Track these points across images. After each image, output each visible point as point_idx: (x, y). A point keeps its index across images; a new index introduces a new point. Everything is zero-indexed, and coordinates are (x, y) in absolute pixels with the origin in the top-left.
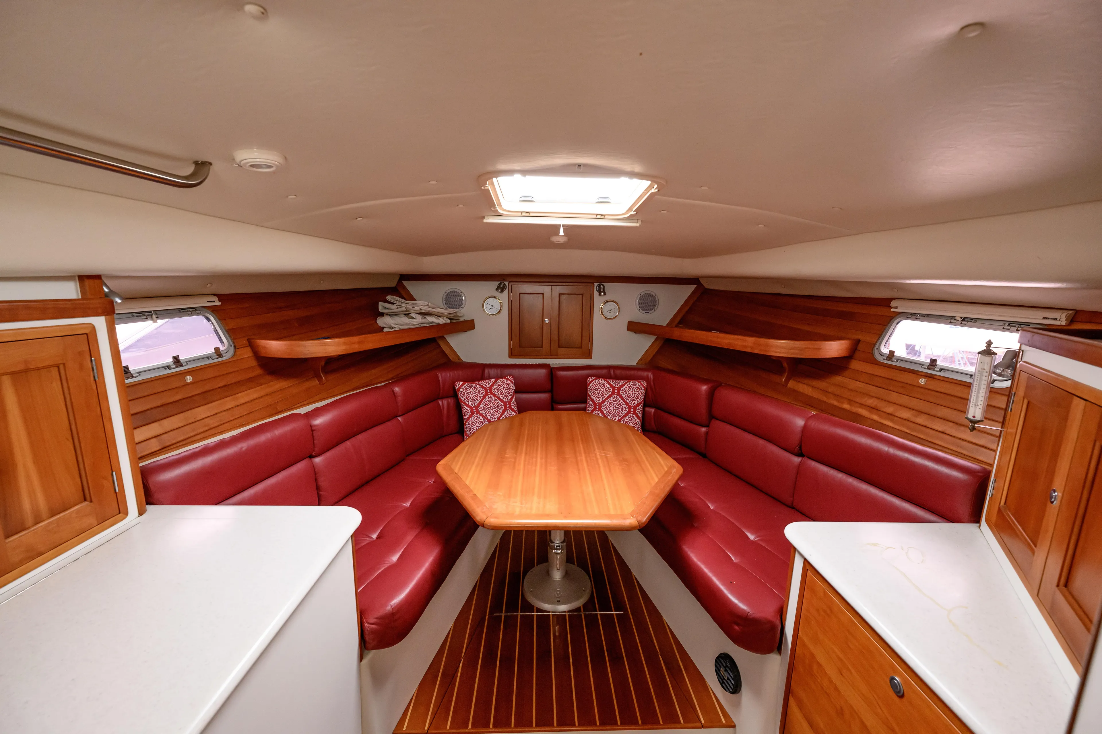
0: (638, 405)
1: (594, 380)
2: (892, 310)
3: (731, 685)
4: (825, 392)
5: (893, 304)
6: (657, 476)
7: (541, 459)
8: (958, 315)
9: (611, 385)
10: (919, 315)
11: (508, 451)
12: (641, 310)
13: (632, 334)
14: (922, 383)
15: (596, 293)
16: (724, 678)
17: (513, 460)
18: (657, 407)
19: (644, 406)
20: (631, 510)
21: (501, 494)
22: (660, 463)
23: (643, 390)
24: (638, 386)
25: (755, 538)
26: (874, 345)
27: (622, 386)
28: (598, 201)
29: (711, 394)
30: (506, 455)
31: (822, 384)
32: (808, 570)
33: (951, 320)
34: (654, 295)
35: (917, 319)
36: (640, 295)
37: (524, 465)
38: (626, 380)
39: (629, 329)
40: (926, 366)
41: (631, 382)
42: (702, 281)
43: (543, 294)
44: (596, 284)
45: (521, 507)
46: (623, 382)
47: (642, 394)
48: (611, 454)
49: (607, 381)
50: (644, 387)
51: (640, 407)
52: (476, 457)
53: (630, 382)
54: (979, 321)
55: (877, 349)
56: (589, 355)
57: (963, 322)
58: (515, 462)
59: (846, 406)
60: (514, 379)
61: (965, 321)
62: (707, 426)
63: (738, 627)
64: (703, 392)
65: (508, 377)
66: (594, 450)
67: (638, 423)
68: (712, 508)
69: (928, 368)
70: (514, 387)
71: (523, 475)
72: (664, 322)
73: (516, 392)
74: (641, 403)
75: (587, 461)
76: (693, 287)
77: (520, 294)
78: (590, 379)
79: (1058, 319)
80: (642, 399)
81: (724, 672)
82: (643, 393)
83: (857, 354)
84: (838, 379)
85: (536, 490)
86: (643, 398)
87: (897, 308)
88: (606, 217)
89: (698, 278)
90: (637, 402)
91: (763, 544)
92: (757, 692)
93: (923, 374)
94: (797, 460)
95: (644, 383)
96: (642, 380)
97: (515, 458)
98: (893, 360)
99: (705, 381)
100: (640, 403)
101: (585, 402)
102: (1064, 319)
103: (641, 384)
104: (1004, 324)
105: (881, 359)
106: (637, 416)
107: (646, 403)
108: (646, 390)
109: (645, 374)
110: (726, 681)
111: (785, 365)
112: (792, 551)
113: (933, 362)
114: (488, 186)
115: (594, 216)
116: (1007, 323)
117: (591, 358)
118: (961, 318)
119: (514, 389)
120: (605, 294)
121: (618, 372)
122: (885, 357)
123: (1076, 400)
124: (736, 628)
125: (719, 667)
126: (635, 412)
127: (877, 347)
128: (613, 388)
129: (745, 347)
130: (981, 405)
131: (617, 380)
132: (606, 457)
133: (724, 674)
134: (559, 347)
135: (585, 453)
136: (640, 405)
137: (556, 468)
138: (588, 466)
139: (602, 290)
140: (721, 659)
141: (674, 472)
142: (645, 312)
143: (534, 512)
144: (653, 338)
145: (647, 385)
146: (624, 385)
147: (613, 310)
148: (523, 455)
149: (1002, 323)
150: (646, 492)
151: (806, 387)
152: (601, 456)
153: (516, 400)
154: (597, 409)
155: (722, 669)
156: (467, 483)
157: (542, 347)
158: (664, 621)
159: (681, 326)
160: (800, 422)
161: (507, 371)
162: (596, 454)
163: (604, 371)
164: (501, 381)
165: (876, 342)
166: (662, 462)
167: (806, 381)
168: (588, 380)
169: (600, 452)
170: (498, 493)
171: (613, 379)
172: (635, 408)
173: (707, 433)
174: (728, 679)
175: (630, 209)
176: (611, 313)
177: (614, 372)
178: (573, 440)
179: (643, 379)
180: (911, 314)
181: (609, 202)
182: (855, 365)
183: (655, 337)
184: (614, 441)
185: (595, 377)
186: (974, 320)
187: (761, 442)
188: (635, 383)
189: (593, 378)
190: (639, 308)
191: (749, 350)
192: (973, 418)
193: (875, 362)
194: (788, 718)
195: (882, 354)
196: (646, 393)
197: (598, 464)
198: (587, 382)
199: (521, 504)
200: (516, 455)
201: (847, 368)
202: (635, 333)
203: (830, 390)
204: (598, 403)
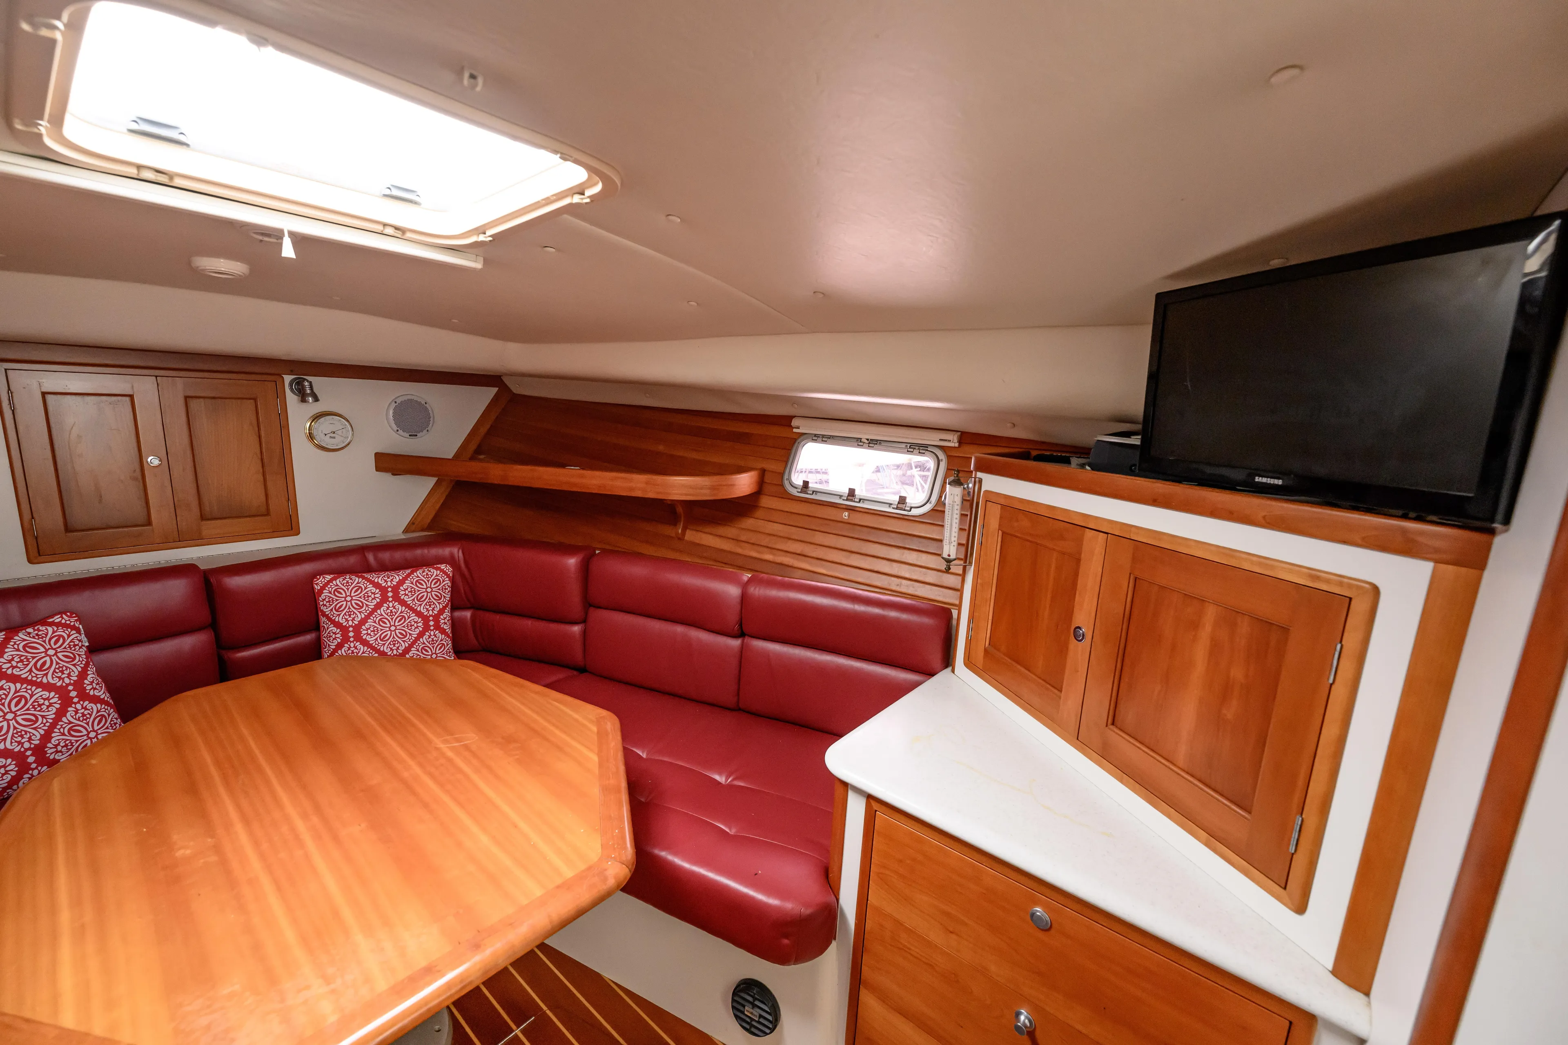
0: (441, 611)
1: (331, 581)
2: (795, 430)
3: (766, 1023)
4: (737, 540)
5: (795, 423)
6: (591, 750)
7: (305, 816)
8: (864, 437)
9: (377, 585)
10: (823, 436)
11: (175, 837)
12: (401, 432)
13: (387, 477)
14: (845, 518)
15: (291, 398)
16: (752, 1020)
17: (213, 858)
18: (474, 606)
19: (454, 609)
20: (599, 846)
21: (237, 987)
22: (577, 720)
23: (447, 582)
24: (437, 576)
25: (727, 780)
26: (782, 475)
27: (401, 582)
28: (388, 192)
29: (585, 568)
30: (179, 854)
31: (730, 531)
32: (876, 811)
33: (858, 442)
34: (423, 403)
35: (824, 442)
36: (396, 402)
37: (262, 857)
38: (407, 568)
39: (378, 469)
40: (845, 497)
41: (421, 571)
42: (505, 379)
43: (131, 397)
44: (288, 379)
45: (333, 991)
46: (402, 574)
47: (446, 589)
48: (471, 737)
49: (363, 578)
50: (448, 576)
51: (447, 613)
52: (53, 910)
53: (418, 572)
54: (883, 443)
55: (787, 479)
56: (291, 527)
57: (870, 445)
58: (224, 862)
59: (768, 557)
60: (80, 620)
61: (873, 443)
62: (584, 621)
63: (788, 939)
64: (573, 569)
65: (57, 619)
66: (430, 742)
67: (447, 645)
68: (644, 756)
69: (847, 500)
70: (85, 639)
71: (279, 888)
72: (449, 452)
73: (92, 650)
74: (447, 606)
75: (431, 776)
76: (491, 392)
77: (44, 394)
78: (319, 582)
79: (952, 441)
80: (448, 599)
81: (751, 1010)
82: (449, 586)
83: (767, 488)
84: (749, 523)
85: (347, 914)
86: (449, 596)
87: (799, 428)
88: (409, 235)
89: (500, 376)
90: (439, 607)
91: (741, 784)
92: (809, 1010)
93: (844, 507)
94: (736, 643)
95: (448, 569)
96: (441, 563)
97: (217, 849)
98: (809, 492)
99: (569, 550)
100: (444, 608)
101: (317, 627)
102: (956, 440)
103: (442, 571)
104: (906, 446)
105: (794, 492)
106: (443, 632)
107: (455, 605)
108: (453, 580)
109: (446, 551)
110: (759, 1022)
111: (680, 510)
112: (839, 789)
113: (852, 492)
114: (58, 33)
115: (379, 228)
116: (909, 445)
117: (298, 533)
118: (868, 440)
119: (87, 644)
120: (316, 399)
121: (386, 556)
122: (799, 489)
123: (1089, 534)
124: (786, 941)
125: (741, 1008)
126: (437, 627)
127: (786, 477)
128: (383, 590)
129: (631, 489)
130: (954, 541)
131: (387, 571)
132: (467, 747)
133: (752, 1013)
134: (203, 518)
135: (412, 756)
136: (446, 611)
137: (363, 825)
138: (441, 785)
139: (308, 391)
140: (743, 995)
141: (611, 730)
142: (410, 435)
143: (382, 985)
144: (431, 482)
145: (453, 572)
146: (405, 579)
147: (340, 432)
148: (239, 828)
149: (903, 446)
150: (595, 791)
151: (710, 537)
152: (452, 749)
153: (99, 672)
154: (352, 639)
155: (746, 1008)
156: (68, 1020)
157: (149, 523)
158: (608, 981)
159: (482, 457)
160: (733, 591)
161: (44, 605)
162: (437, 749)
163: (353, 560)
164: (29, 633)
165: (784, 472)
166: (576, 716)
167: (707, 530)
168: (316, 584)
169: (445, 742)
170: (226, 991)
171: (377, 571)
172: (436, 618)
173: (584, 633)
174: (761, 1016)
175: (481, 230)
176: (334, 438)
177: (376, 558)
178: (359, 734)
179: (442, 560)
180: (815, 435)
181: (416, 203)
182: (766, 501)
183: (434, 480)
184: (456, 704)
185: (332, 574)
186: (879, 442)
187: (680, 629)
188: (430, 571)
189: (328, 577)
190: (395, 428)
191: (639, 494)
192: (948, 557)
193: (787, 496)
194: (859, 1021)
195: (792, 484)
196: (452, 587)
197: (461, 771)
198: (313, 588)
199: (327, 980)
200: (212, 837)
201: (757, 506)
202: (393, 474)
203: (743, 538)
204: (350, 626)
